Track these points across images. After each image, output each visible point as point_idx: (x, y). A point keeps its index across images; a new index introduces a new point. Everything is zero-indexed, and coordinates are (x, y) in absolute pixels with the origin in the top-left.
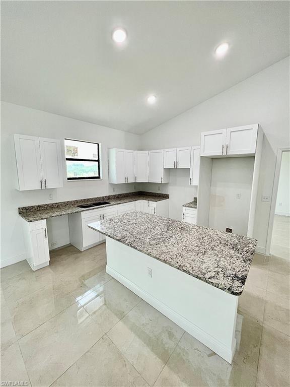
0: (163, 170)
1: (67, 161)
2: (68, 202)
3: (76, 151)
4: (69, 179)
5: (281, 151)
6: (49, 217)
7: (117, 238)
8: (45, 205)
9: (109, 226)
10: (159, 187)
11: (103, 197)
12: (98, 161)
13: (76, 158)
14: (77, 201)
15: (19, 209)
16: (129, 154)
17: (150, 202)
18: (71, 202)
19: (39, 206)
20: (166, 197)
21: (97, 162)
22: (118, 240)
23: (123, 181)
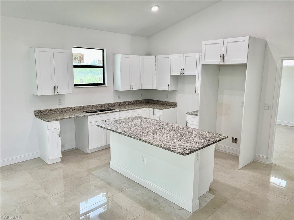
0: (169, 77)
1: (75, 69)
2: (75, 107)
3: (82, 58)
4: (76, 85)
5: (280, 60)
6: (61, 118)
7: (119, 132)
8: (56, 109)
9: (113, 125)
10: (167, 95)
11: (108, 104)
12: (103, 67)
13: (82, 64)
14: (83, 107)
15: (35, 111)
16: (135, 59)
17: (156, 110)
18: (78, 107)
19: (51, 110)
20: (174, 105)
21: (102, 69)
22: (120, 133)
23: (128, 88)
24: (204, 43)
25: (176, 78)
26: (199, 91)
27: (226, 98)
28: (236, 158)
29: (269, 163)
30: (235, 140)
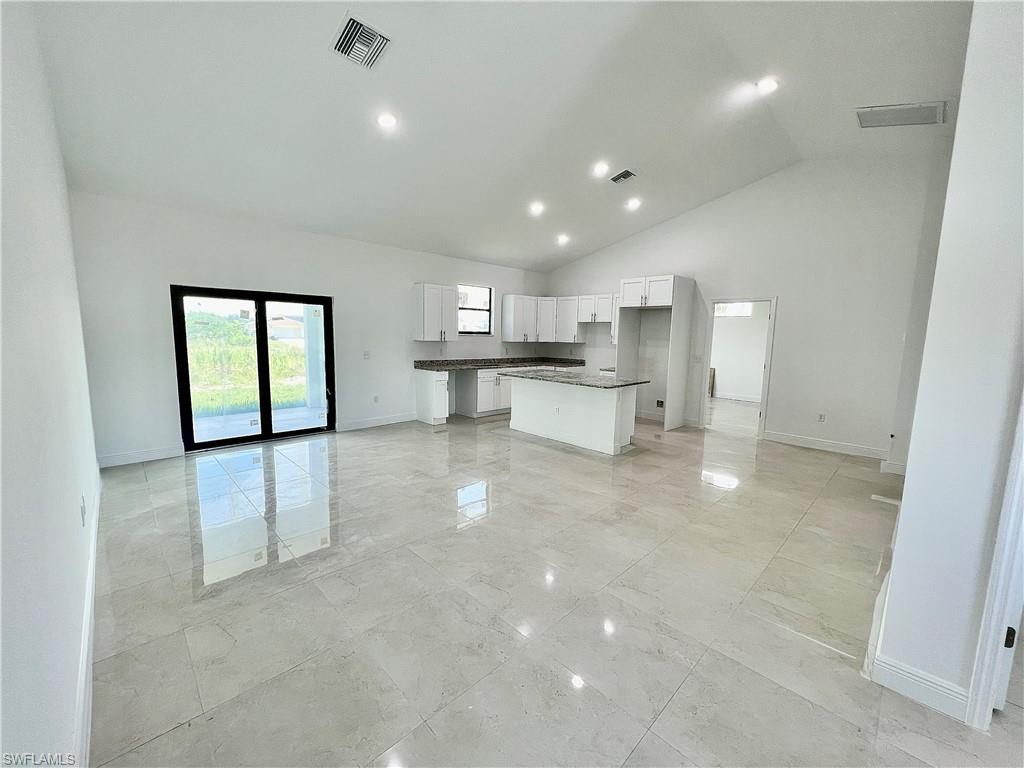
1: (460, 311)
4: (460, 333)
10: (571, 350)
12: (489, 310)
13: (468, 306)
15: (415, 362)
16: (530, 301)
19: (431, 362)
20: (582, 363)
23: (521, 340)
24: (622, 281)
25: (585, 327)
26: (616, 342)
27: (649, 351)
28: (661, 424)
29: (701, 427)
30: (660, 404)
